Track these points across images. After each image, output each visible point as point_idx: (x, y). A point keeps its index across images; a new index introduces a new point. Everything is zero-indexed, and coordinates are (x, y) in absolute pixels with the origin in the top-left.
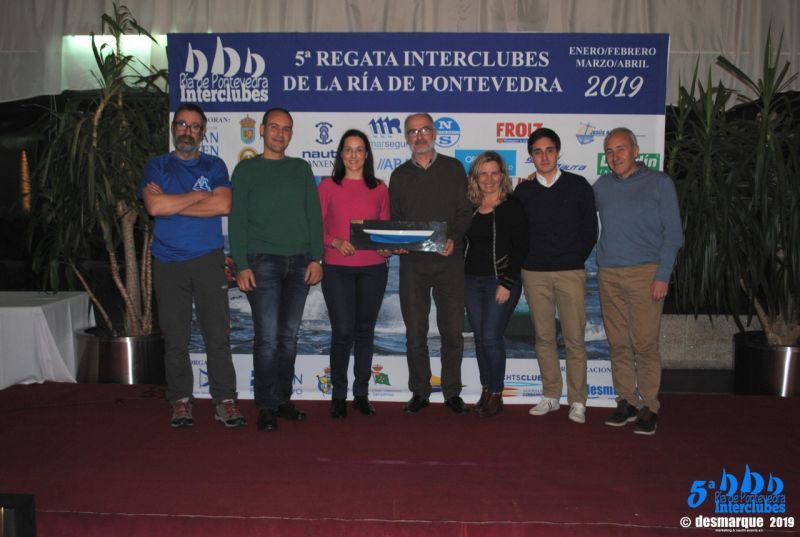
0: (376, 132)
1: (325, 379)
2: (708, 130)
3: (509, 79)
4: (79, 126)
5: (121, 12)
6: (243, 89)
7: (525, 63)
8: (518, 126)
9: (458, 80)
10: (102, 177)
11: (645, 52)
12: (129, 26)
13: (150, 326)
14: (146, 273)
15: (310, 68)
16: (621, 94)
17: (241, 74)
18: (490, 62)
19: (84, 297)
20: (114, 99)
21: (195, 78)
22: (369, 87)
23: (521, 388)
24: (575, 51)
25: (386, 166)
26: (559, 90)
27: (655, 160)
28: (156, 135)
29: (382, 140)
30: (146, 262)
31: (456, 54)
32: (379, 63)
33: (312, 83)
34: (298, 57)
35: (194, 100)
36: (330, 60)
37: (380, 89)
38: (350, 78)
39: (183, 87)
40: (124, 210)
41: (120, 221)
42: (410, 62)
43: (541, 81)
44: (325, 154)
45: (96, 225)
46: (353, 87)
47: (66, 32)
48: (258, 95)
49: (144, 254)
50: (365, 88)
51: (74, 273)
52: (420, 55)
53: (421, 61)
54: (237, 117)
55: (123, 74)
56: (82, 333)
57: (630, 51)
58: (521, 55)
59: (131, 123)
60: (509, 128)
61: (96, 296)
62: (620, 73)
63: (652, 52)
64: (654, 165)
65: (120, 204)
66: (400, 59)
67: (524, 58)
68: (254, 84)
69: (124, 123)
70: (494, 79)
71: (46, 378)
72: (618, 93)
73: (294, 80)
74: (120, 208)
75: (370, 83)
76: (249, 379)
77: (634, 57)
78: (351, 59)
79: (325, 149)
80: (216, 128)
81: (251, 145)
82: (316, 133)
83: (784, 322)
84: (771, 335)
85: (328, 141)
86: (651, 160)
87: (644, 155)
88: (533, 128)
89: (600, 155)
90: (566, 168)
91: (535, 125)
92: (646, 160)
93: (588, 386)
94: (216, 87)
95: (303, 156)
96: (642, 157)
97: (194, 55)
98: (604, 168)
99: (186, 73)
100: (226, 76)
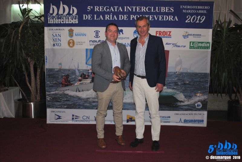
3: (160, 16)
4: (14, 32)
6: (70, 19)
7: (166, 11)
8: (163, 32)
11: (206, 7)
13: (39, 99)
14: (38, 81)
15: (92, 12)
16: (198, 22)
17: (69, 14)
18: (154, 10)
19: (17, 89)
20: (26, 23)
21: (53, 15)
22: (112, 18)
23: (163, 121)
24: (182, 7)
26: (177, 20)
27: (209, 44)
28: (41, 36)
30: (38, 77)
31: (142, 7)
32: (116, 11)
33: (93, 17)
34: (88, 8)
35: (53, 23)
36: (99, 9)
37: (116, 19)
38: (106, 15)
39: (49, 18)
40: (30, 60)
41: (29, 64)
42: (127, 10)
43: (171, 17)
44: (97, 41)
45: (21, 66)
46: (107, 18)
47: (13, 3)
48: (75, 21)
49: (37, 75)
50: (111, 19)
51: (14, 81)
52: (130, 8)
53: (130, 10)
54: (67, 29)
55: (30, 15)
56: (17, 101)
57: (201, 7)
58: (164, 8)
59: (32, 31)
60: (160, 33)
61: (21, 89)
62: (197, 15)
63: (208, 8)
64: (208, 46)
65: (29, 58)
66: (123, 9)
67: (165, 9)
68: (73, 17)
69: (30, 31)
70: (155, 16)
71: (4, 116)
72: (197, 21)
73: (87, 16)
74: (29, 60)
75: (113, 17)
76: (71, 117)
77: (202, 9)
78: (107, 9)
79: (97, 39)
80: (60, 32)
81: (72, 38)
82: (94, 34)
85: (98, 37)
86: (207, 44)
87: (205, 42)
88: (168, 33)
89: (190, 42)
90: (179, 46)
91: (169, 32)
92: (206, 44)
93: (185, 120)
94: (60, 18)
95: (90, 42)
96: (204, 43)
97: (53, 7)
98: (192, 47)
99: (50, 13)
100: (63, 14)
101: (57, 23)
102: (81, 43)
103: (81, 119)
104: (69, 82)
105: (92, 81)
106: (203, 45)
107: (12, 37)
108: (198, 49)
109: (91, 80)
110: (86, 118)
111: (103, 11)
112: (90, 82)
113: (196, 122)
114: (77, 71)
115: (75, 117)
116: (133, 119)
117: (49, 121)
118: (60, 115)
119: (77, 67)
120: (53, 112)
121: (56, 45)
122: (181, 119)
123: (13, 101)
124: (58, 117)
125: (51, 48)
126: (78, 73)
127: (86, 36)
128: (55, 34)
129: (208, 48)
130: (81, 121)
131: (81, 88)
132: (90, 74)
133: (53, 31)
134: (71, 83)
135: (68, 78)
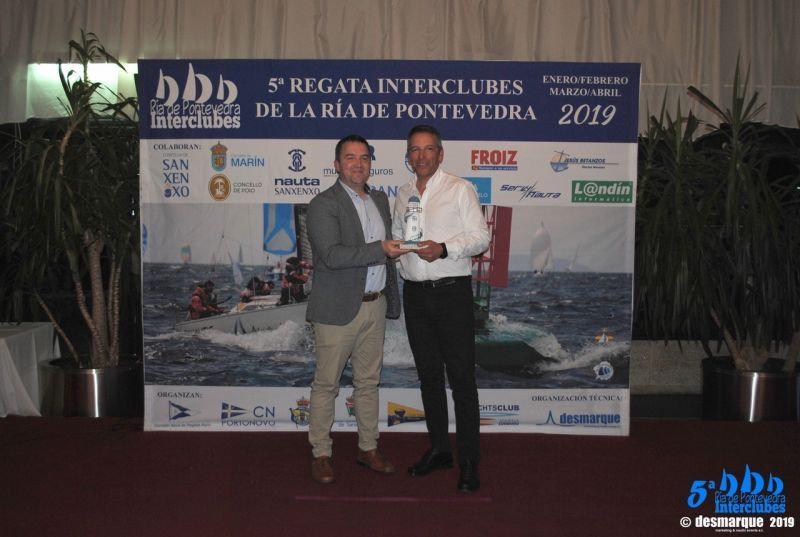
1: (298, 412)
2: (678, 159)
3: (484, 107)
4: (45, 153)
5: (89, 38)
6: (215, 115)
7: (499, 91)
8: (494, 152)
9: (433, 108)
10: (68, 206)
11: (617, 80)
12: (97, 53)
13: (117, 357)
14: (113, 303)
15: (284, 96)
16: (594, 122)
17: (213, 100)
18: (464, 90)
19: (49, 327)
20: (81, 126)
21: (166, 104)
22: (343, 114)
23: (497, 418)
24: (549, 79)
26: (534, 118)
27: (628, 188)
28: (124, 163)
30: (114, 291)
31: (431, 81)
32: (353, 90)
33: (285, 110)
34: (270, 84)
35: (165, 126)
36: (303, 87)
37: (354, 116)
38: (324, 105)
39: (153, 114)
40: (90, 239)
41: (86, 250)
42: (385, 89)
44: (298, 182)
45: (61, 255)
47: (32, 60)
48: (230, 122)
49: (111, 284)
50: (339, 115)
51: (38, 303)
52: (395, 82)
53: (396, 89)
54: (207, 144)
55: (91, 102)
56: (48, 365)
57: (603, 80)
58: (495, 83)
59: (99, 151)
60: (484, 155)
61: (61, 327)
62: (593, 101)
63: (624, 81)
64: (628, 193)
65: (86, 233)
66: (375, 86)
67: (499, 86)
68: (226, 111)
69: (91, 151)
70: (468, 107)
71: (9, 412)
72: (591, 121)
73: (266, 107)
74: (87, 237)
75: (344, 109)
76: (220, 411)
77: (607, 86)
78: (325, 86)
79: (298, 176)
80: (186, 155)
81: (223, 172)
82: (289, 160)
83: (752, 348)
84: (739, 361)
85: (301, 168)
86: (624, 188)
87: (618, 182)
88: (508, 156)
89: (574, 183)
90: (541, 195)
91: (510, 152)
92: (619, 188)
93: (565, 415)
94: (187, 114)
95: (276, 184)
97: (166, 83)
98: (578, 196)
99: (156, 99)
100: (197, 102)
101: (178, 127)
102: (248, 187)
103: (250, 416)
104: (214, 303)
105: (281, 300)
106: (612, 190)
108: (598, 201)
109: (279, 297)
110: (263, 412)
111: (315, 91)
112: (277, 305)
113: (598, 422)
114: (237, 272)
115: (229, 411)
116: (405, 415)
117: (149, 426)
118: (184, 406)
119: (236, 259)
120: (164, 395)
121: (173, 192)
122: (550, 414)
123: (35, 366)
124: (179, 412)
125: (160, 202)
126: (239, 278)
127: (263, 165)
128: (171, 159)
129: (626, 198)
130: (250, 422)
131: (248, 321)
132: (275, 279)
133: (166, 151)
134: (219, 306)
135: (209, 291)
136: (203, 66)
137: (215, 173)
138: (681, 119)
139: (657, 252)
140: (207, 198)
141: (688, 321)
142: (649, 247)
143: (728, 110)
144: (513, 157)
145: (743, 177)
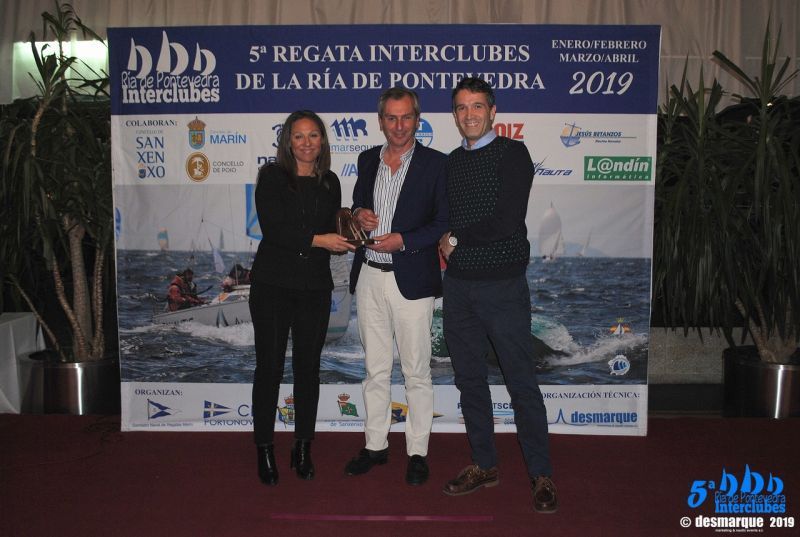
0: (339, 135)
1: (286, 411)
2: (700, 133)
3: (486, 75)
4: (14, 132)
5: (64, 10)
6: (192, 88)
7: (503, 58)
8: (497, 127)
9: (430, 77)
10: (38, 189)
11: (634, 45)
13: (101, 350)
15: (266, 65)
16: (609, 91)
17: (190, 72)
18: (465, 57)
19: (31, 318)
20: (57, 104)
21: (138, 77)
22: (331, 84)
23: (504, 417)
24: (558, 44)
25: (351, 172)
26: (542, 87)
27: (647, 164)
29: (346, 143)
31: (428, 47)
32: (342, 59)
33: (268, 81)
34: (252, 53)
35: (138, 101)
36: (288, 55)
37: (344, 86)
38: (311, 76)
39: (125, 87)
40: (70, 224)
41: (66, 237)
42: (377, 57)
43: (521, 78)
46: (314, 85)
47: (17, 39)
48: (209, 95)
50: (327, 86)
51: (19, 293)
52: (388, 49)
53: (389, 56)
54: (184, 120)
55: (65, 77)
56: (28, 359)
57: (618, 45)
58: (499, 49)
62: (607, 68)
63: (642, 45)
64: (646, 170)
65: (65, 218)
66: (366, 54)
67: (503, 53)
68: (204, 82)
69: (69, 130)
72: (606, 90)
73: (247, 77)
74: (66, 222)
75: (332, 80)
77: (623, 51)
78: (312, 53)
80: (161, 131)
81: (201, 151)
82: (274, 136)
83: (779, 339)
84: (764, 352)
86: (642, 164)
87: (635, 158)
88: (514, 130)
89: (587, 159)
90: (550, 173)
91: (515, 126)
92: (637, 164)
93: (576, 413)
94: (162, 87)
95: (259, 162)
96: (632, 161)
97: (137, 51)
98: (591, 173)
99: (128, 71)
100: (173, 74)
101: (152, 101)
102: (230, 167)
103: (234, 415)
104: (193, 293)
106: (628, 167)
107: (9, 150)
108: (613, 179)
110: (248, 411)
111: (301, 60)
113: (613, 421)
114: (218, 259)
115: (212, 410)
116: (402, 414)
117: (127, 426)
118: (163, 404)
119: (216, 245)
120: (143, 392)
121: (148, 172)
122: (561, 413)
123: (14, 361)
124: (158, 410)
125: (134, 183)
126: (220, 266)
127: (245, 142)
128: (145, 136)
129: (644, 175)
130: (234, 421)
131: (231, 312)
133: (140, 128)
134: (199, 296)
135: (188, 281)
136: (178, 34)
137: (194, 151)
138: (703, 90)
139: (677, 234)
140: (186, 179)
141: (711, 310)
142: (669, 230)
143: (757, 78)
144: (518, 132)
145: (773, 152)
